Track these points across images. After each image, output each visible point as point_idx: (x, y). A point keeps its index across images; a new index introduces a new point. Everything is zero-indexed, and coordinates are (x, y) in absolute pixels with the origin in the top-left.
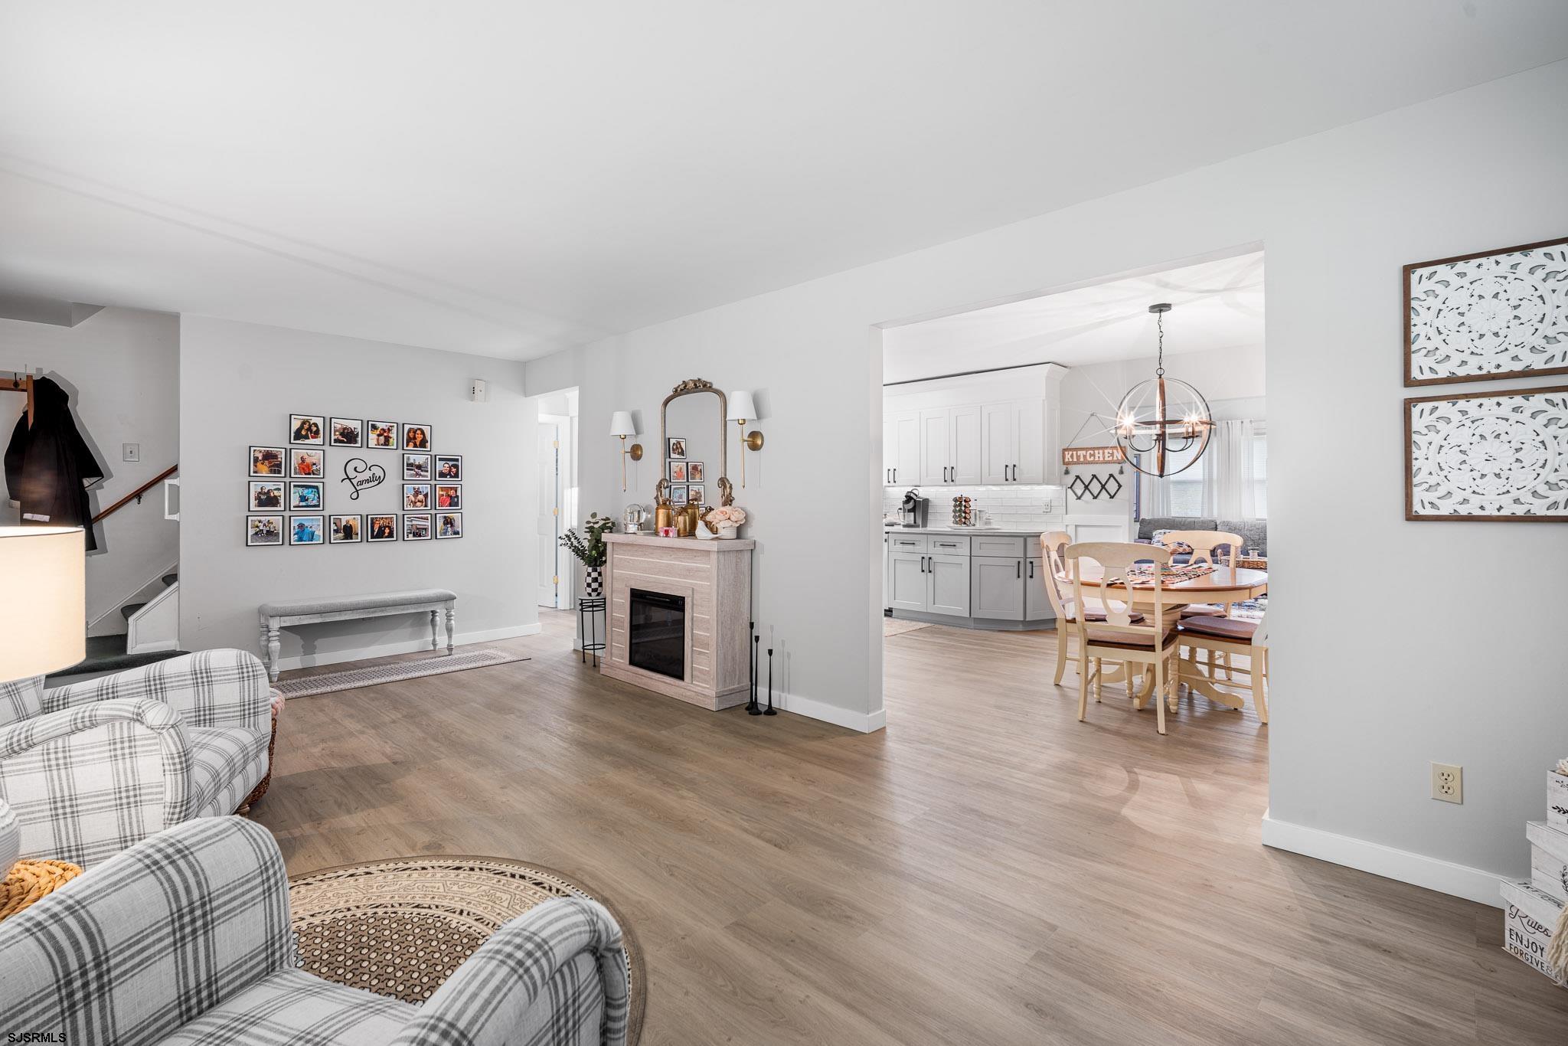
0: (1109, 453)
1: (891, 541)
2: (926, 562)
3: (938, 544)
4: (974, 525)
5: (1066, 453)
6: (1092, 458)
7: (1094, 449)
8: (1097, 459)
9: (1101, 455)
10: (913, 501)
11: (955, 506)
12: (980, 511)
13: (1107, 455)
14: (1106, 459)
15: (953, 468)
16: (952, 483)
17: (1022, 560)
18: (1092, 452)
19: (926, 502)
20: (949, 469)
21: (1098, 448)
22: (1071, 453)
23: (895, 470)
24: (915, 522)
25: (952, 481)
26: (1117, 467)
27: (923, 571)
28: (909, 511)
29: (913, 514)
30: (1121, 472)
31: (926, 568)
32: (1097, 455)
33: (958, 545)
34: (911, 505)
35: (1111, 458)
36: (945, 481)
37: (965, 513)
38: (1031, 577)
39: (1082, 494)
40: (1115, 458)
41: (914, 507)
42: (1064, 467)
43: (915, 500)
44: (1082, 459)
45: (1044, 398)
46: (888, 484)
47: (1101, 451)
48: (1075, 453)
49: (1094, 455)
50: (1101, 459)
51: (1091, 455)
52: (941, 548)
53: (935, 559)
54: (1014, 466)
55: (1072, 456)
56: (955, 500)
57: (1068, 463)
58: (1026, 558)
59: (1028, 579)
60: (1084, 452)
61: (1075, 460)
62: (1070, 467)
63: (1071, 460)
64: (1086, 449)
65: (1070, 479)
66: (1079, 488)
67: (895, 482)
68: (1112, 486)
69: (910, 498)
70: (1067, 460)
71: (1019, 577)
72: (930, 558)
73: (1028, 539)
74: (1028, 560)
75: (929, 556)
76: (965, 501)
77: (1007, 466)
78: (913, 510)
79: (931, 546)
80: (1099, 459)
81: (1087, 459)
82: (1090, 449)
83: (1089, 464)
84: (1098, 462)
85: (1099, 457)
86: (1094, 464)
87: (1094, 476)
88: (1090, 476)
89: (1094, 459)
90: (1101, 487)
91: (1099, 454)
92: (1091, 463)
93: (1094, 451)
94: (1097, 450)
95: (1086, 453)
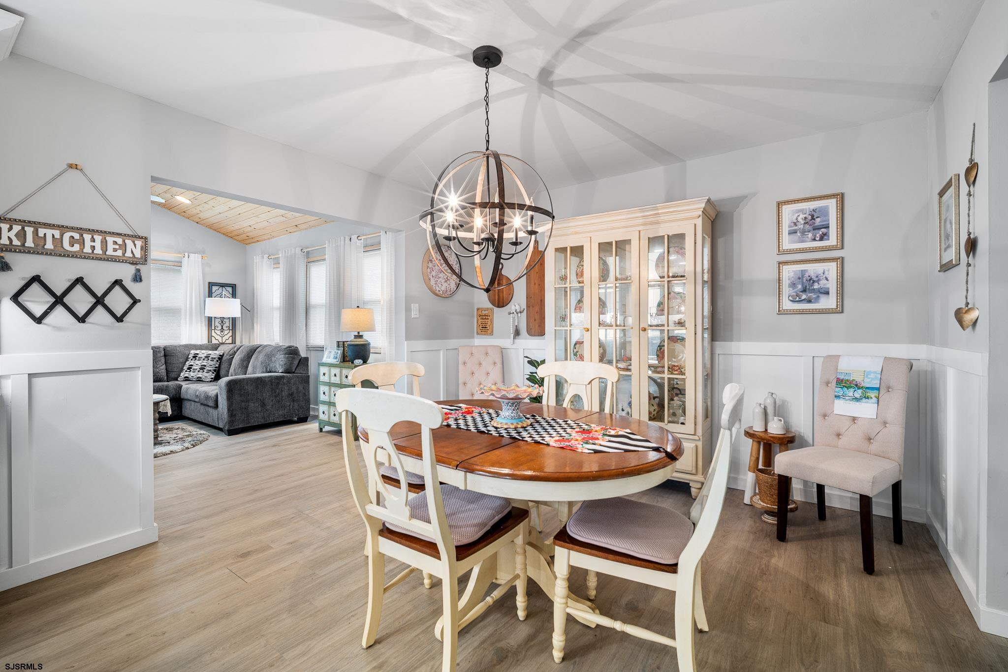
0: (115, 243)
5: (4, 226)
6: (77, 247)
7: (81, 230)
8: (87, 250)
9: (98, 244)
13: (111, 246)
14: (110, 252)
18: (76, 236)
21: (89, 231)
22: (17, 228)
26: (131, 269)
30: (138, 278)
32: (88, 243)
35: (119, 253)
40: (128, 254)
44: (49, 245)
47: (98, 238)
48: (29, 230)
49: (82, 242)
50: (98, 251)
51: (72, 241)
55: (22, 236)
57: (10, 249)
60: (56, 233)
61: (29, 243)
62: (10, 257)
63: (16, 242)
64: (63, 228)
65: (14, 280)
66: (37, 300)
68: (118, 301)
70: (5, 241)
80: (93, 251)
81: (63, 248)
82: (72, 230)
83: (68, 256)
84: (90, 255)
85: (93, 248)
86: (81, 257)
87: (79, 281)
88: (69, 280)
89: (82, 249)
90: (94, 300)
91: (94, 241)
92: (73, 255)
93: (82, 235)
94: (90, 234)
95: (62, 236)
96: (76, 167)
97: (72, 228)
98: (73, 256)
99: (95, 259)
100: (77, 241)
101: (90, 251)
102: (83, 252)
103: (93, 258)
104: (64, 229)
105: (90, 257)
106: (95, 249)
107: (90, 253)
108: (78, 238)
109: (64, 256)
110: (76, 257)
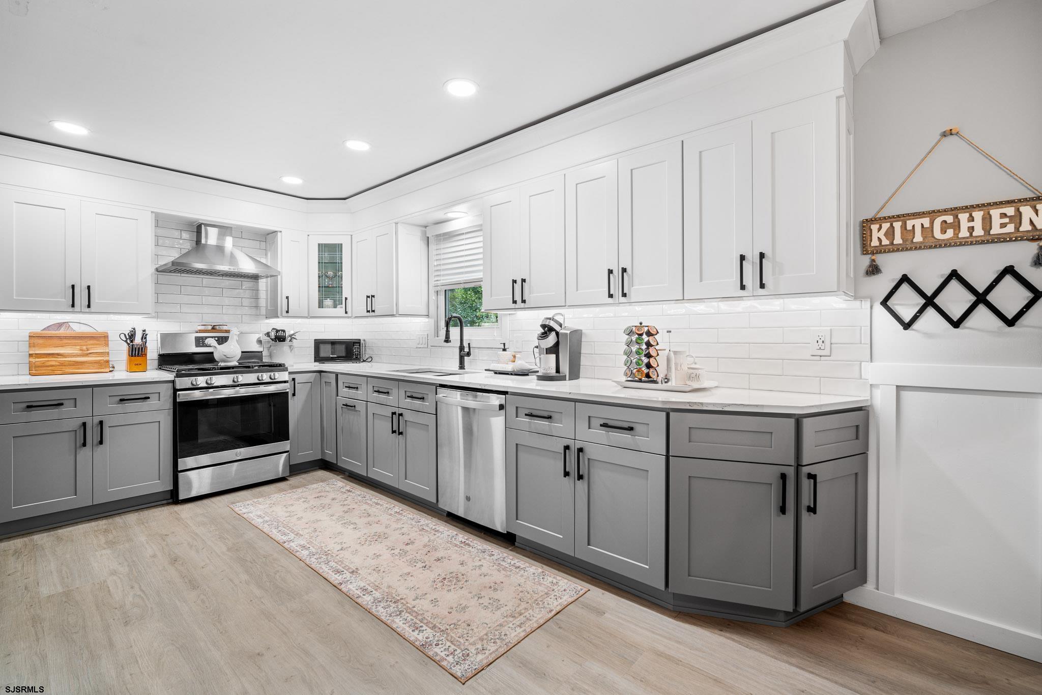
0: (1003, 215)
1: (511, 410)
2: (572, 456)
3: (596, 423)
4: (667, 380)
5: (875, 227)
6: (950, 233)
7: (954, 211)
8: (964, 233)
9: (978, 223)
10: (553, 334)
11: (629, 344)
12: (675, 353)
13: (997, 222)
14: (996, 230)
15: (624, 270)
16: (623, 299)
17: (790, 472)
18: (949, 219)
19: (577, 335)
20: (617, 273)
21: (966, 208)
22: (886, 226)
23: (523, 281)
24: (558, 371)
25: (624, 295)
26: (1031, 248)
27: (566, 474)
28: (549, 351)
29: (554, 356)
30: (1040, 260)
31: (572, 467)
32: (964, 224)
33: (638, 428)
34: (551, 340)
35: (1010, 228)
36: (611, 296)
37: (649, 356)
38: (812, 510)
39: (915, 318)
40: (1026, 227)
41: (557, 344)
42: (866, 261)
43: (557, 334)
44: (918, 238)
45: (841, 93)
46: (513, 306)
47: (978, 215)
48: (897, 225)
49: (957, 226)
50: (979, 232)
51: (945, 226)
52: (602, 432)
53: (591, 452)
54: (762, 256)
55: (890, 233)
56: (630, 333)
57: (880, 250)
58: (799, 466)
59: (805, 515)
60: (926, 222)
61: (898, 240)
62: (880, 259)
63: (885, 242)
64: (932, 214)
65: (883, 284)
66: (908, 303)
67: (524, 301)
68: (1009, 295)
69: (551, 329)
70: (875, 243)
71: (783, 510)
72: (580, 450)
73: (806, 422)
74: (805, 470)
75: (579, 445)
76: (649, 334)
77: (742, 258)
78: (554, 350)
79: (582, 425)
80: (971, 234)
81: (934, 238)
82: (945, 213)
83: (940, 246)
84: (967, 240)
85: (971, 229)
86: (956, 245)
87: (954, 275)
88: (942, 276)
89: (956, 234)
90: (973, 298)
91: (973, 220)
92: (947, 244)
93: (956, 217)
94: (967, 212)
95: (932, 223)
96: (951, 133)
97: (945, 211)
98: (946, 246)
99: (975, 244)
100: (951, 226)
101: (968, 234)
102: (958, 237)
103: (972, 244)
104: (935, 214)
105: (968, 242)
106: (974, 231)
107: (967, 238)
108: (952, 221)
109: (935, 247)
110: (950, 246)
